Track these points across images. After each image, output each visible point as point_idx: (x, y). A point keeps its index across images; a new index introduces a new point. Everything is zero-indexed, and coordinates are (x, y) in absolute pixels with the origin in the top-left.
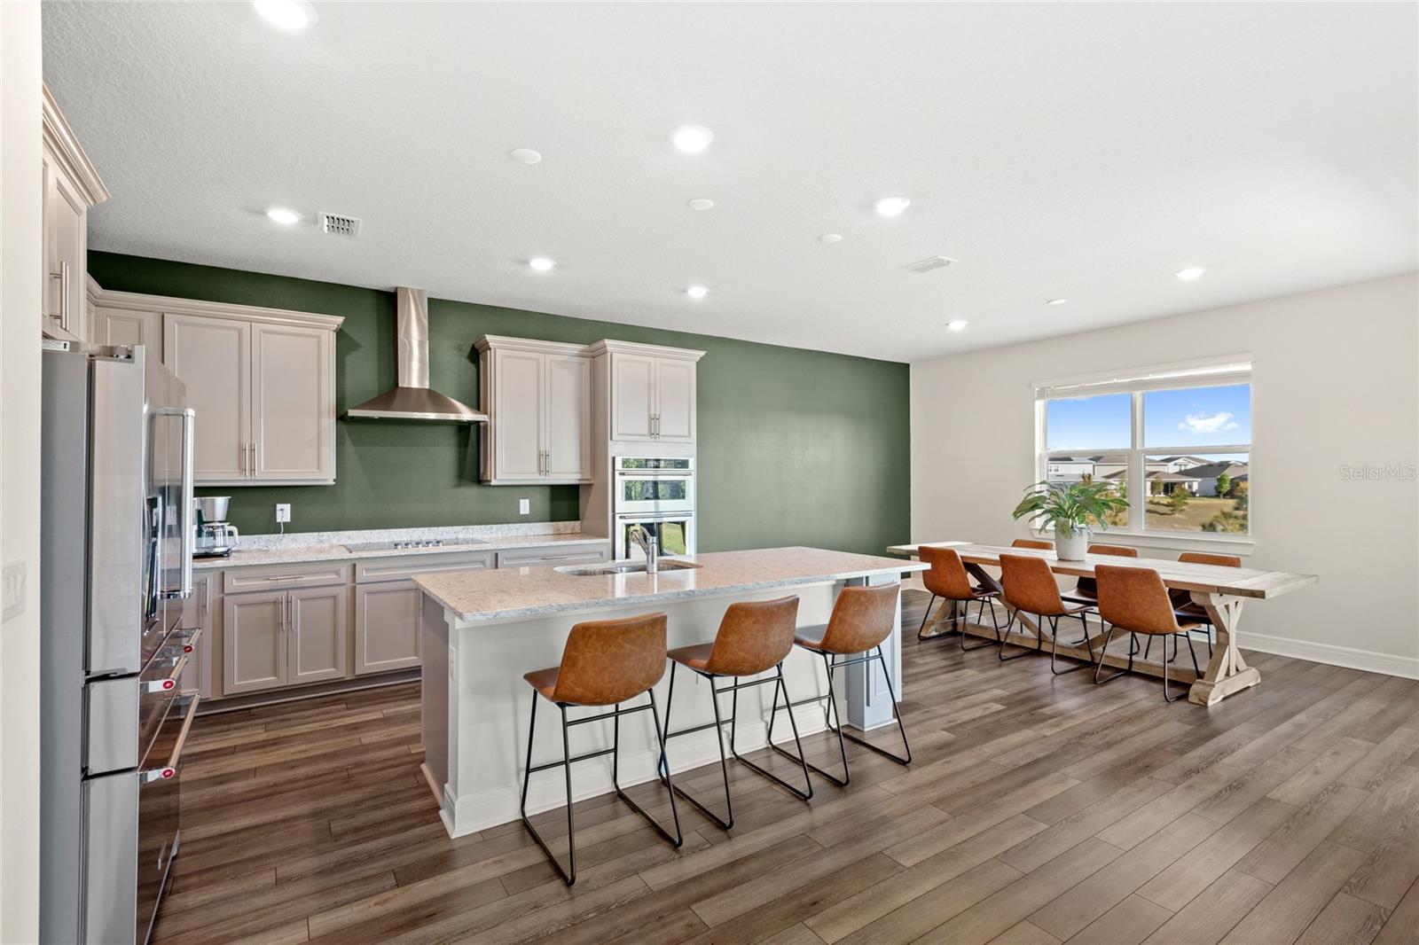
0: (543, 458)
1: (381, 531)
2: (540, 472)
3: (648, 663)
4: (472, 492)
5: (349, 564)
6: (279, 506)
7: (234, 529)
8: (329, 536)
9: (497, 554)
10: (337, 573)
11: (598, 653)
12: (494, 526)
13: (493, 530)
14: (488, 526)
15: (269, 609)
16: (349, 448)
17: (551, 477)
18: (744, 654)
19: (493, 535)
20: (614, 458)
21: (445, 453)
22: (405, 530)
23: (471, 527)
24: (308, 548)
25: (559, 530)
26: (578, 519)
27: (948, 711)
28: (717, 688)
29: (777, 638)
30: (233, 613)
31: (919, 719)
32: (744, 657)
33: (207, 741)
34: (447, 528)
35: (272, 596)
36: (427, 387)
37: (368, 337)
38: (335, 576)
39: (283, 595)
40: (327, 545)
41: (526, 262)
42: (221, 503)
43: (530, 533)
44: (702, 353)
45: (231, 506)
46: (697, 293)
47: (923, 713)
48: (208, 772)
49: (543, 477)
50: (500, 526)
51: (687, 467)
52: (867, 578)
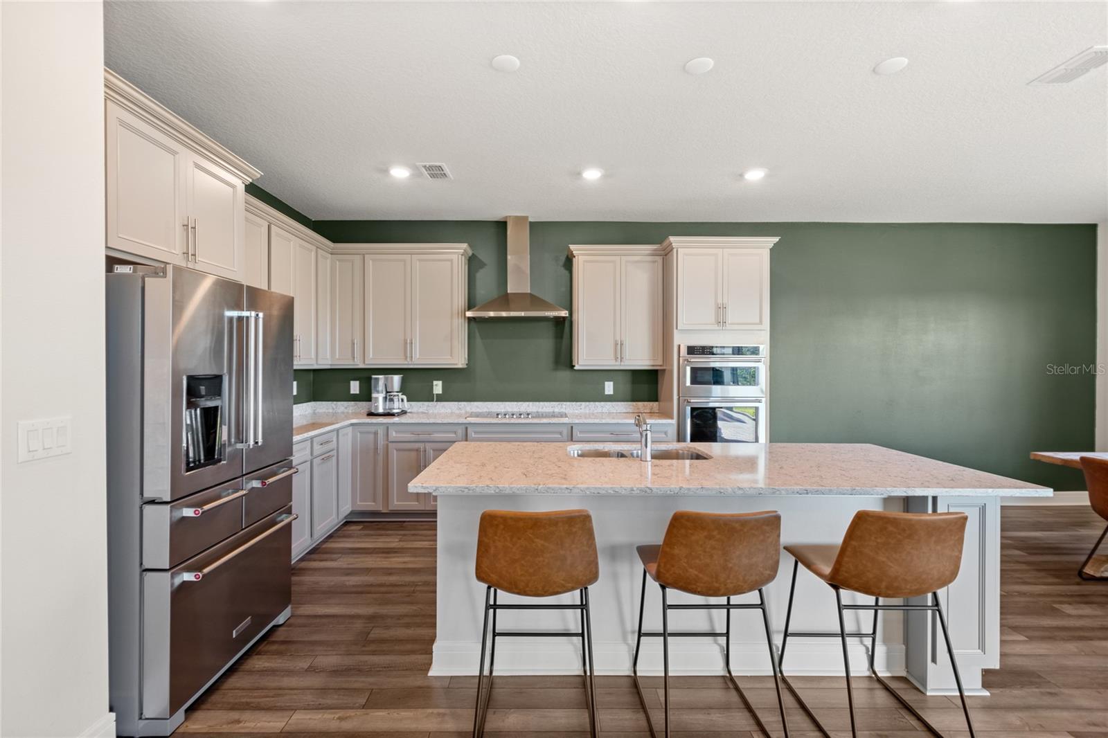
0: (619, 347)
1: (499, 403)
2: (616, 359)
3: (569, 562)
4: (564, 375)
5: (464, 427)
6: (435, 383)
7: (405, 398)
8: (465, 405)
9: (572, 427)
10: (455, 433)
11: (509, 544)
12: (583, 403)
13: (583, 407)
14: (579, 403)
15: (413, 454)
16: (478, 341)
17: (626, 364)
18: (696, 573)
19: (582, 411)
20: (679, 346)
21: (545, 344)
22: (516, 403)
23: (565, 403)
24: (452, 413)
25: (638, 409)
26: (657, 401)
27: (1095, 704)
28: (669, 602)
29: (745, 561)
30: (394, 455)
31: (1032, 701)
32: (697, 576)
33: (366, 540)
34: (546, 403)
35: (416, 446)
36: (529, 292)
37: (487, 255)
38: (454, 435)
39: (421, 446)
40: (463, 411)
41: (579, 174)
42: (396, 379)
43: (613, 410)
44: (776, 239)
45: (403, 382)
46: (755, 175)
47: (1042, 694)
48: (348, 564)
49: (618, 363)
50: (587, 403)
51: (757, 354)
52: (935, 499)
